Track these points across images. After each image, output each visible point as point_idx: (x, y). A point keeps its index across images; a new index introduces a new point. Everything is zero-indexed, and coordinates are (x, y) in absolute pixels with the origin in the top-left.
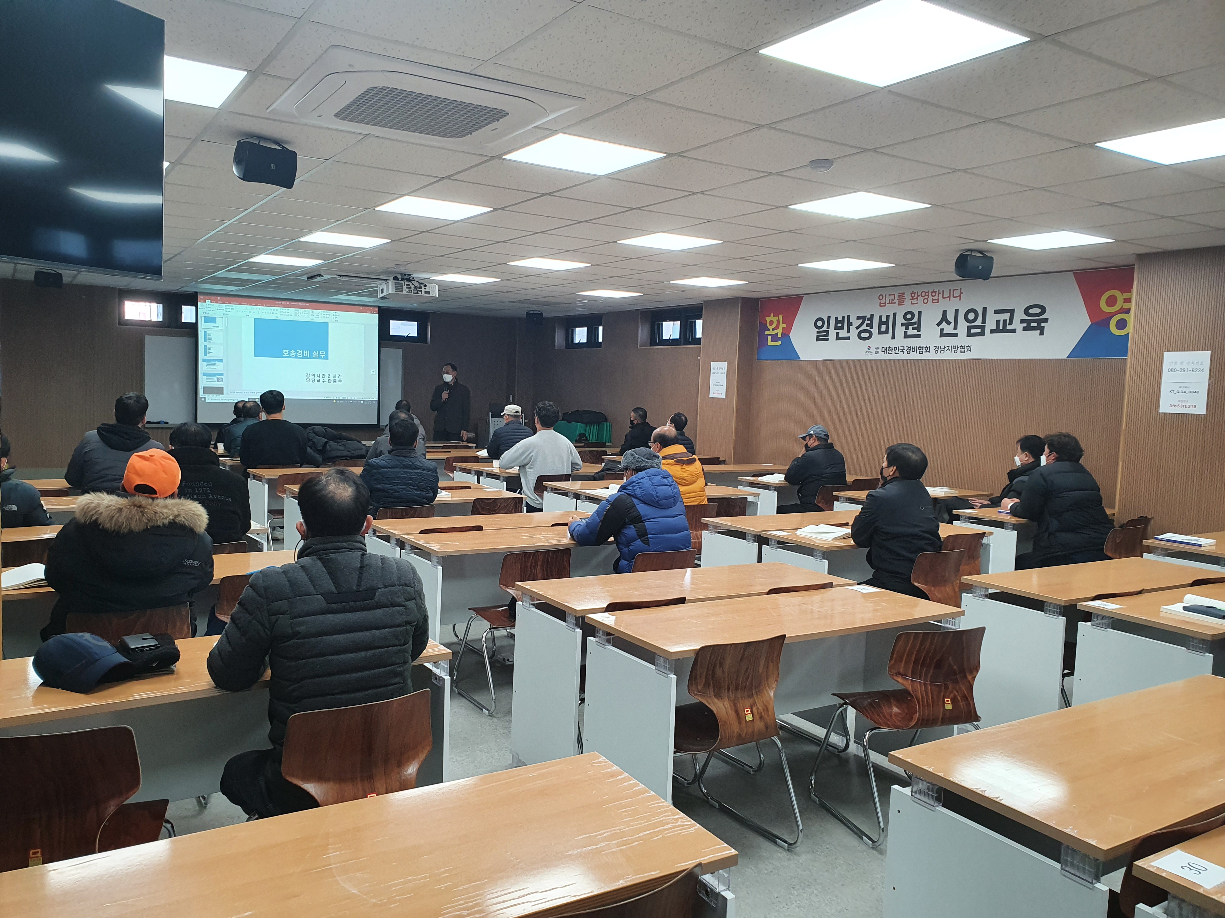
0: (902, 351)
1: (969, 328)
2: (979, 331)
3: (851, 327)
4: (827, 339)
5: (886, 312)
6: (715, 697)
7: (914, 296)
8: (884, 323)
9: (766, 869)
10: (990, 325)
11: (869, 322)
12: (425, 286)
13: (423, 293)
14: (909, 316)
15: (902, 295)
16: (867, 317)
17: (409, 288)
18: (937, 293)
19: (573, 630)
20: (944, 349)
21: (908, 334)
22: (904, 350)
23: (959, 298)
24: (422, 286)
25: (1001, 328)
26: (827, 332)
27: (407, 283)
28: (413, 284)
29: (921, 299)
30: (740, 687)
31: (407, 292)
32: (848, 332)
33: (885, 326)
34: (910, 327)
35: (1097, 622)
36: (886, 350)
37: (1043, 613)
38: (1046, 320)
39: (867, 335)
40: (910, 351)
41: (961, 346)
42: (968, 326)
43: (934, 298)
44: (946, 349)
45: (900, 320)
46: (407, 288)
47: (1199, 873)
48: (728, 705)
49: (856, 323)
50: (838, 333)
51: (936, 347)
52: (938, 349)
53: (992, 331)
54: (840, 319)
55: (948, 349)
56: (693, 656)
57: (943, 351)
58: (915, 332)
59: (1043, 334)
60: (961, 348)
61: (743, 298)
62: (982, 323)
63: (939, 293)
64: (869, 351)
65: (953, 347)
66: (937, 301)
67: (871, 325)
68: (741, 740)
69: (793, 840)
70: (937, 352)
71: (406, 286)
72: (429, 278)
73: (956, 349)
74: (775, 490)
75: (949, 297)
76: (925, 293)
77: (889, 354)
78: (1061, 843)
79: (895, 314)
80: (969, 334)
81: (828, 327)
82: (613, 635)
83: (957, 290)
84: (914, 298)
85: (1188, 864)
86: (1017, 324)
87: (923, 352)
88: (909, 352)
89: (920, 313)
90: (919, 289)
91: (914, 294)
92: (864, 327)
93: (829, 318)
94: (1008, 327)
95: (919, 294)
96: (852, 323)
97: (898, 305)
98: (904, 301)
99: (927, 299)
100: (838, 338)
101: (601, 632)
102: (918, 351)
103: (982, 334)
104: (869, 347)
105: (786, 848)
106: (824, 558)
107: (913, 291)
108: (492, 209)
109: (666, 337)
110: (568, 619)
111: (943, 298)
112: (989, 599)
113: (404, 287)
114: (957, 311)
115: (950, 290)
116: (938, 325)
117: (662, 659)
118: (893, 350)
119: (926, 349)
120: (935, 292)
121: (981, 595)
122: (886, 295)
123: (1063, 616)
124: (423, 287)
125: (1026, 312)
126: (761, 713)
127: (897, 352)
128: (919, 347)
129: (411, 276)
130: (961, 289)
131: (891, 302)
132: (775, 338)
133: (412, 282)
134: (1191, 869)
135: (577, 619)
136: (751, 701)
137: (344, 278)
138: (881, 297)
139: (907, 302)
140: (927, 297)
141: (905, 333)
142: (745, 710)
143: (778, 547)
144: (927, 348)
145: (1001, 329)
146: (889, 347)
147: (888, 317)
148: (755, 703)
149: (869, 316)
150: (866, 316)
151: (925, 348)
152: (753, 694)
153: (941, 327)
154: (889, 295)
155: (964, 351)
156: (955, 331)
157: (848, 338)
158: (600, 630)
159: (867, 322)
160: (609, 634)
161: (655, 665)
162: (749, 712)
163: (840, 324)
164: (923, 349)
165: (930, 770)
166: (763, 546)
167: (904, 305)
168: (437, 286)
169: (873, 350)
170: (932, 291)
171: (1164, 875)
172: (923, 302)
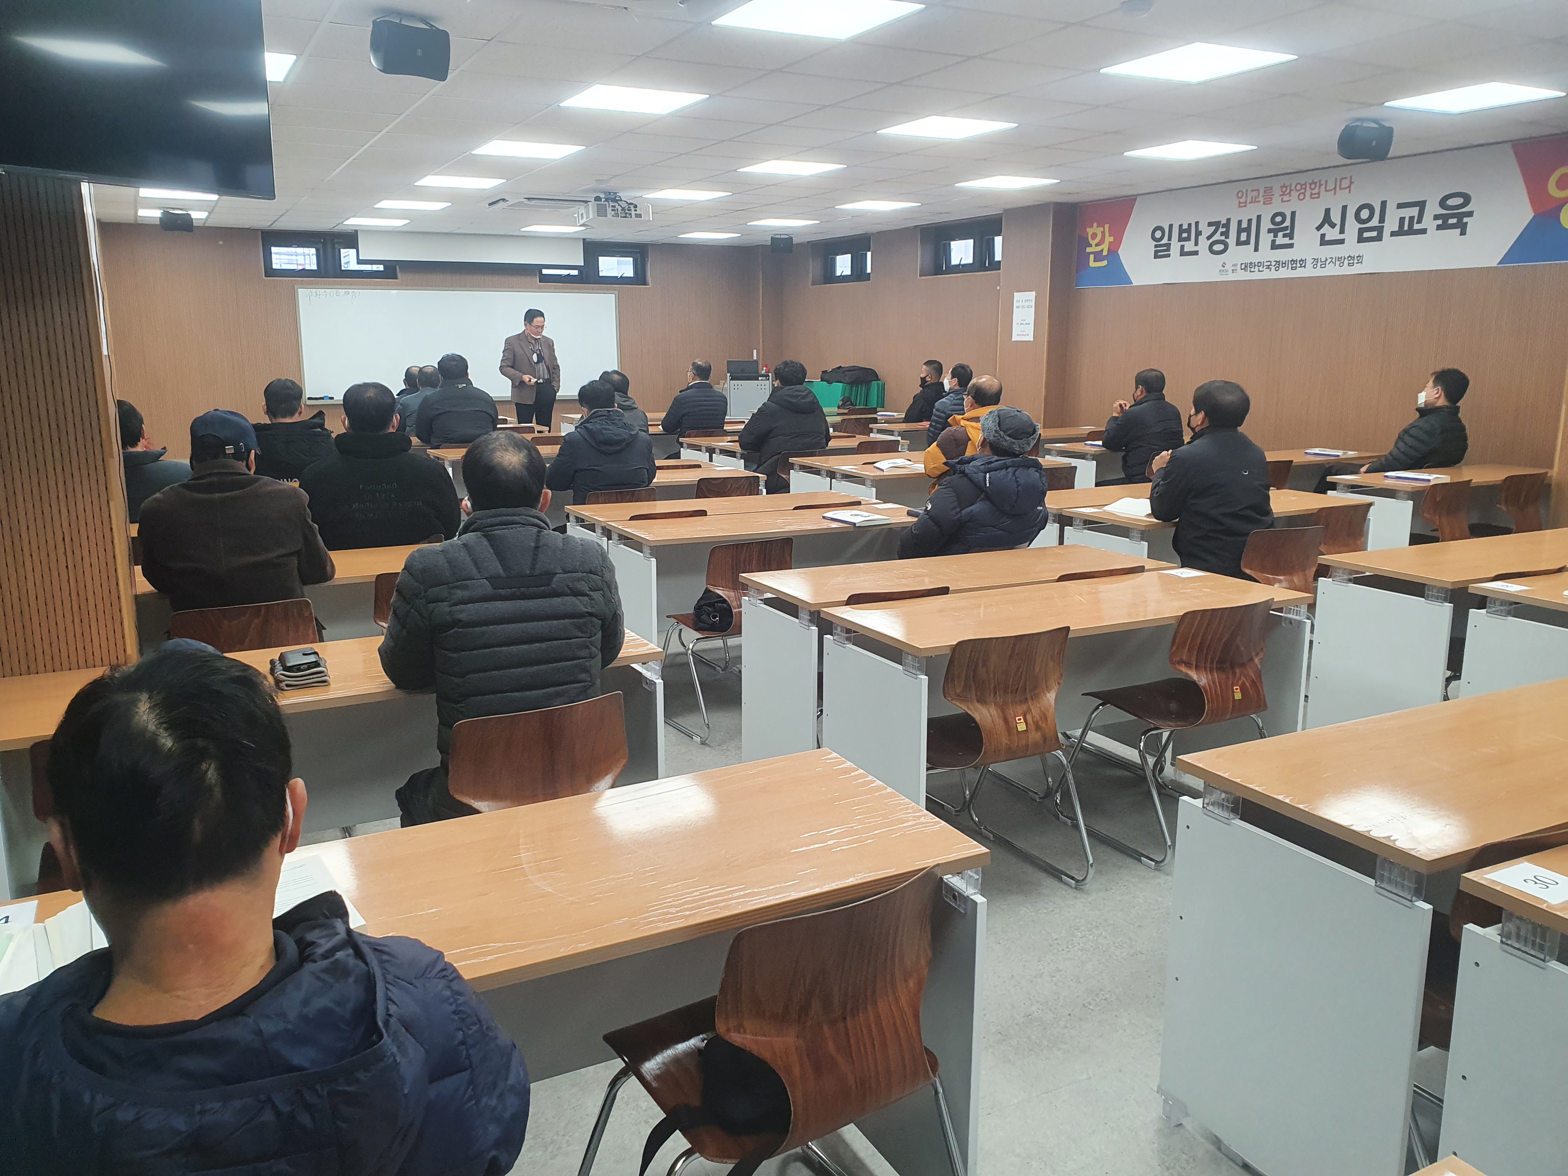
0: (1268, 267)
1: (1361, 231)
2: (1374, 234)
3: (1200, 237)
4: (1169, 256)
5: (1247, 214)
6: (978, 702)
7: (1286, 190)
8: (1244, 230)
9: (1045, 908)
10: (1391, 224)
11: (1224, 230)
12: (636, 206)
13: (633, 216)
14: (1278, 219)
15: (1269, 190)
16: (1222, 223)
17: (615, 210)
18: (1318, 184)
19: (807, 628)
20: (1326, 261)
21: (1277, 243)
22: (1271, 265)
23: (1348, 189)
24: (632, 206)
25: (1406, 228)
26: (1168, 246)
27: (612, 204)
28: (619, 205)
29: (1295, 194)
30: (1010, 690)
31: (613, 216)
32: (1196, 244)
33: (1246, 234)
34: (1280, 234)
35: (1494, 609)
36: (1246, 267)
37: (1423, 599)
38: (1470, 214)
39: (1221, 247)
40: (1278, 267)
41: (1350, 256)
42: (1360, 229)
43: (1314, 192)
44: (1328, 262)
45: (1266, 224)
46: (612, 210)
47: (1546, 887)
48: (995, 712)
49: (1207, 231)
50: (1182, 247)
51: (1315, 259)
52: (1317, 262)
53: (1393, 234)
54: (1185, 227)
55: (1331, 261)
56: (949, 652)
57: (1324, 265)
58: (1287, 241)
59: (1465, 234)
60: (1350, 259)
61: (1057, 205)
62: (1379, 223)
63: (1320, 185)
64: (1223, 269)
65: (1339, 258)
66: (1317, 196)
67: (1226, 234)
68: (1011, 754)
69: (1082, 876)
70: (1315, 266)
71: (611, 208)
72: (641, 197)
73: (1342, 261)
74: (1093, 460)
75: (1335, 188)
76: (1302, 185)
77: (1251, 272)
78: (1375, 856)
79: (1259, 217)
80: (1361, 240)
81: (1170, 239)
82: (855, 632)
83: (1346, 178)
84: (1286, 193)
85: (1535, 877)
86: (1429, 222)
87: (1296, 267)
88: (1277, 269)
89: (1293, 214)
90: (1292, 181)
91: (1286, 187)
92: (1217, 237)
93: (1171, 226)
94: (1416, 227)
95: (1293, 187)
96: (1201, 231)
97: (1264, 203)
98: (1272, 198)
99: (1304, 193)
100: (1183, 253)
101: (839, 629)
102: (1290, 266)
103: (1379, 238)
104: (1224, 263)
105: (1074, 886)
106: (1142, 539)
107: (1284, 184)
108: (708, 96)
109: (955, 261)
110: (801, 615)
111: (1326, 191)
112: (1354, 583)
113: (609, 210)
114: (1345, 208)
115: (1336, 179)
116: (1319, 228)
117: (910, 657)
118: (1256, 267)
119: (1301, 263)
120: (1315, 183)
121: (1344, 579)
122: (1247, 191)
123: (1449, 603)
124: (633, 209)
125: (1443, 203)
126: (1038, 722)
127: (1261, 269)
128: (1291, 261)
129: (618, 194)
130: (1351, 177)
131: (1254, 200)
132: (1098, 257)
133: (619, 202)
134: (1536, 883)
135: (811, 614)
136: (1025, 707)
137: (533, 202)
138: (1240, 195)
139: (1276, 199)
140: (1303, 191)
141: (1273, 242)
142: (1017, 718)
143: (1085, 528)
144: (1303, 261)
145: (1406, 230)
146: (1251, 263)
147: (1250, 221)
148: (1029, 710)
149: (1224, 221)
150: (1220, 222)
151: (1300, 261)
152: (1027, 699)
153: (1322, 231)
154: (1252, 191)
155: (1353, 263)
156: (1341, 237)
157: (1196, 253)
158: (838, 625)
159: (1221, 230)
160: (848, 631)
161: (901, 665)
162: (1022, 721)
163: (1185, 233)
164: (1296, 264)
165: (1226, 775)
166: (1066, 527)
167: (1271, 203)
168: (650, 206)
169: (1229, 267)
170: (1310, 181)
171: (1498, 888)
172: (1299, 198)
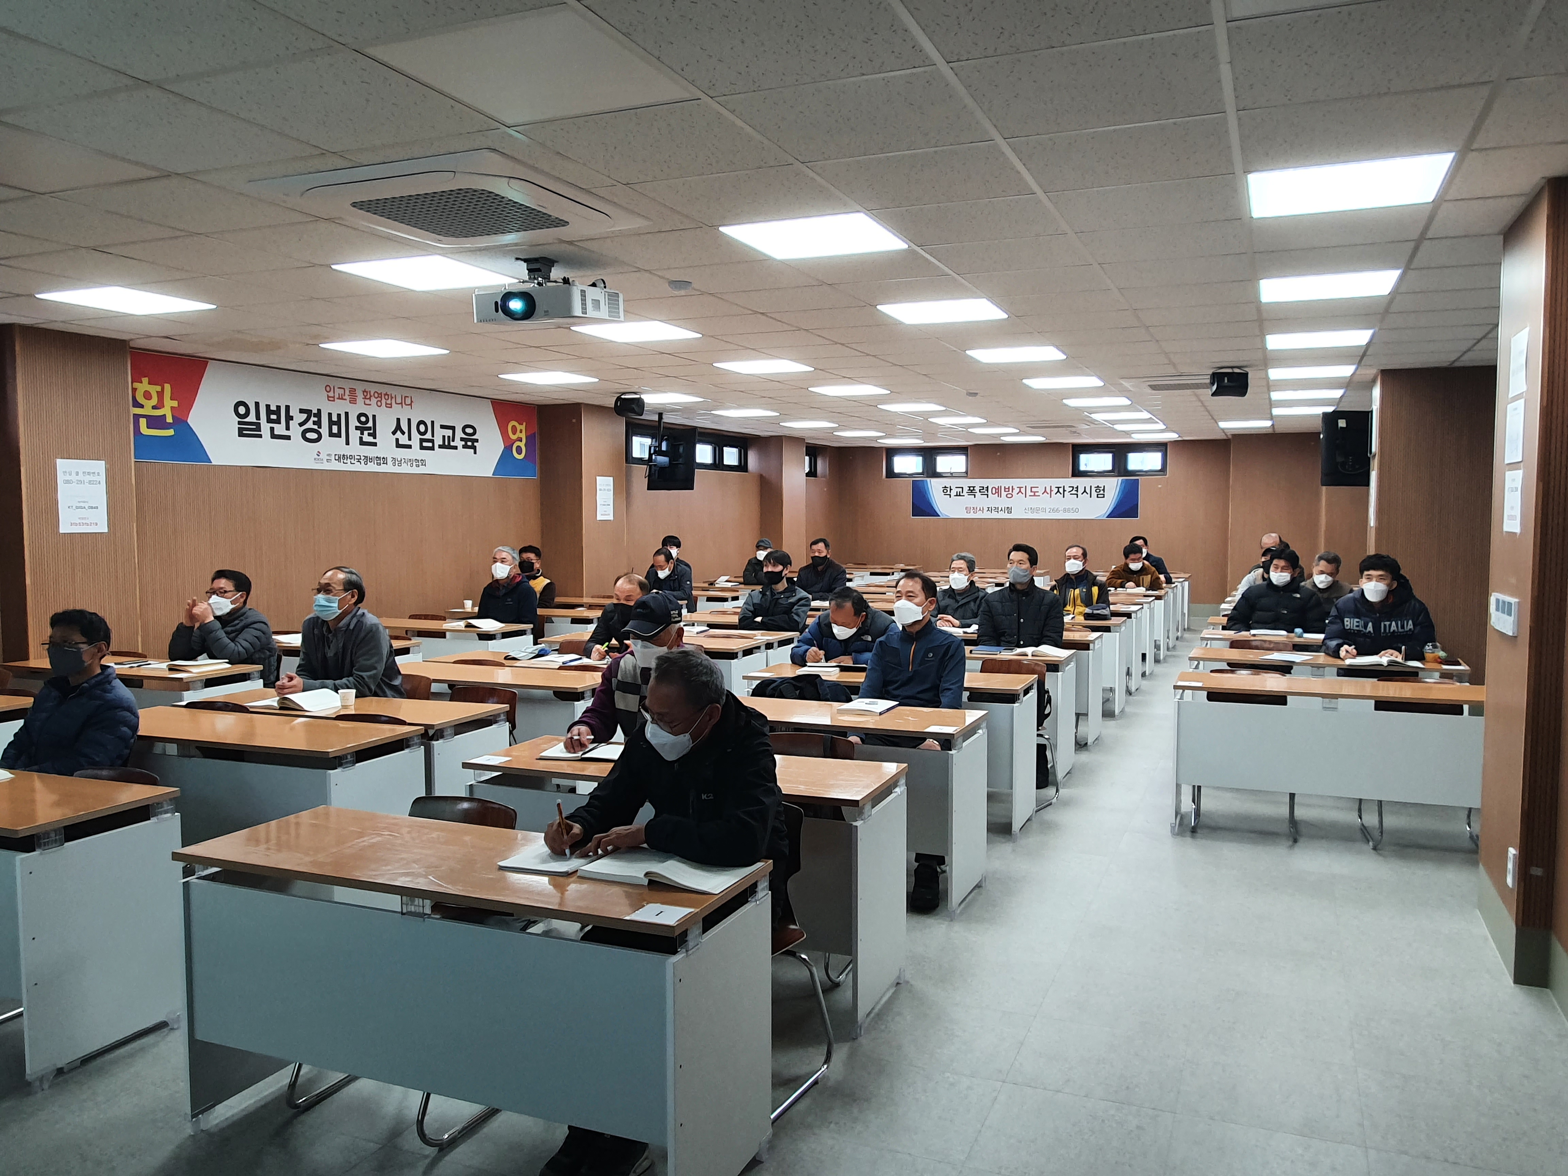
0: (359, 461)
2: (429, 444)
3: (291, 422)
4: (258, 436)
5: (337, 408)
8: (335, 423)
10: (438, 439)
11: (316, 419)
14: (363, 419)
15: (353, 391)
16: (313, 412)
21: (364, 440)
22: (361, 459)
23: (410, 407)
26: (256, 425)
29: (374, 400)
32: (288, 428)
33: (336, 427)
34: (366, 433)
36: (339, 458)
38: (477, 440)
39: (314, 435)
41: (416, 459)
42: (420, 439)
43: (387, 402)
45: (353, 423)
49: (298, 417)
50: (272, 429)
51: (393, 458)
52: (396, 461)
53: (440, 447)
54: (273, 408)
55: (405, 461)
57: (400, 463)
58: (371, 439)
59: (476, 453)
62: (432, 437)
63: (392, 398)
64: (319, 457)
65: (409, 460)
66: (390, 406)
67: (318, 424)
70: (394, 464)
73: (412, 462)
75: (402, 403)
76: (378, 394)
77: (343, 463)
79: (347, 414)
80: (422, 448)
81: (257, 418)
83: (408, 397)
84: (367, 397)
86: (458, 443)
87: (380, 463)
88: (366, 463)
89: (374, 416)
90: (372, 388)
91: (367, 392)
92: (310, 425)
93: (257, 404)
94: (452, 444)
95: (372, 394)
96: (292, 417)
97: (350, 403)
98: (355, 399)
99: (381, 401)
100: (274, 436)
102: (375, 461)
103: (432, 448)
104: (319, 452)
107: (365, 390)
111: (396, 403)
114: (409, 420)
115: (402, 396)
116: (394, 433)
118: (348, 459)
119: (384, 460)
120: (388, 395)
122: (334, 387)
125: (463, 430)
127: (353, 461)
128: (376, 457)
130: (411, 397)
131: (341, 397)
138: (328, 389)
139: (360, 401)
140: (379, 399)
141: (361, 438)
145: (446, 445)
146: (344, 455)
147: (339, 416)
150: (311, 410)
153: (396, 436)
154: (339, 388)
155: (419, 465)
156: (409, 443)
157: (288, 438)
159: (313, 419)
163: (274, 415)
164: (380, 460)
167: (355, 403)
169: (323, 456)
170: (385, 393)
172: (377, 405)
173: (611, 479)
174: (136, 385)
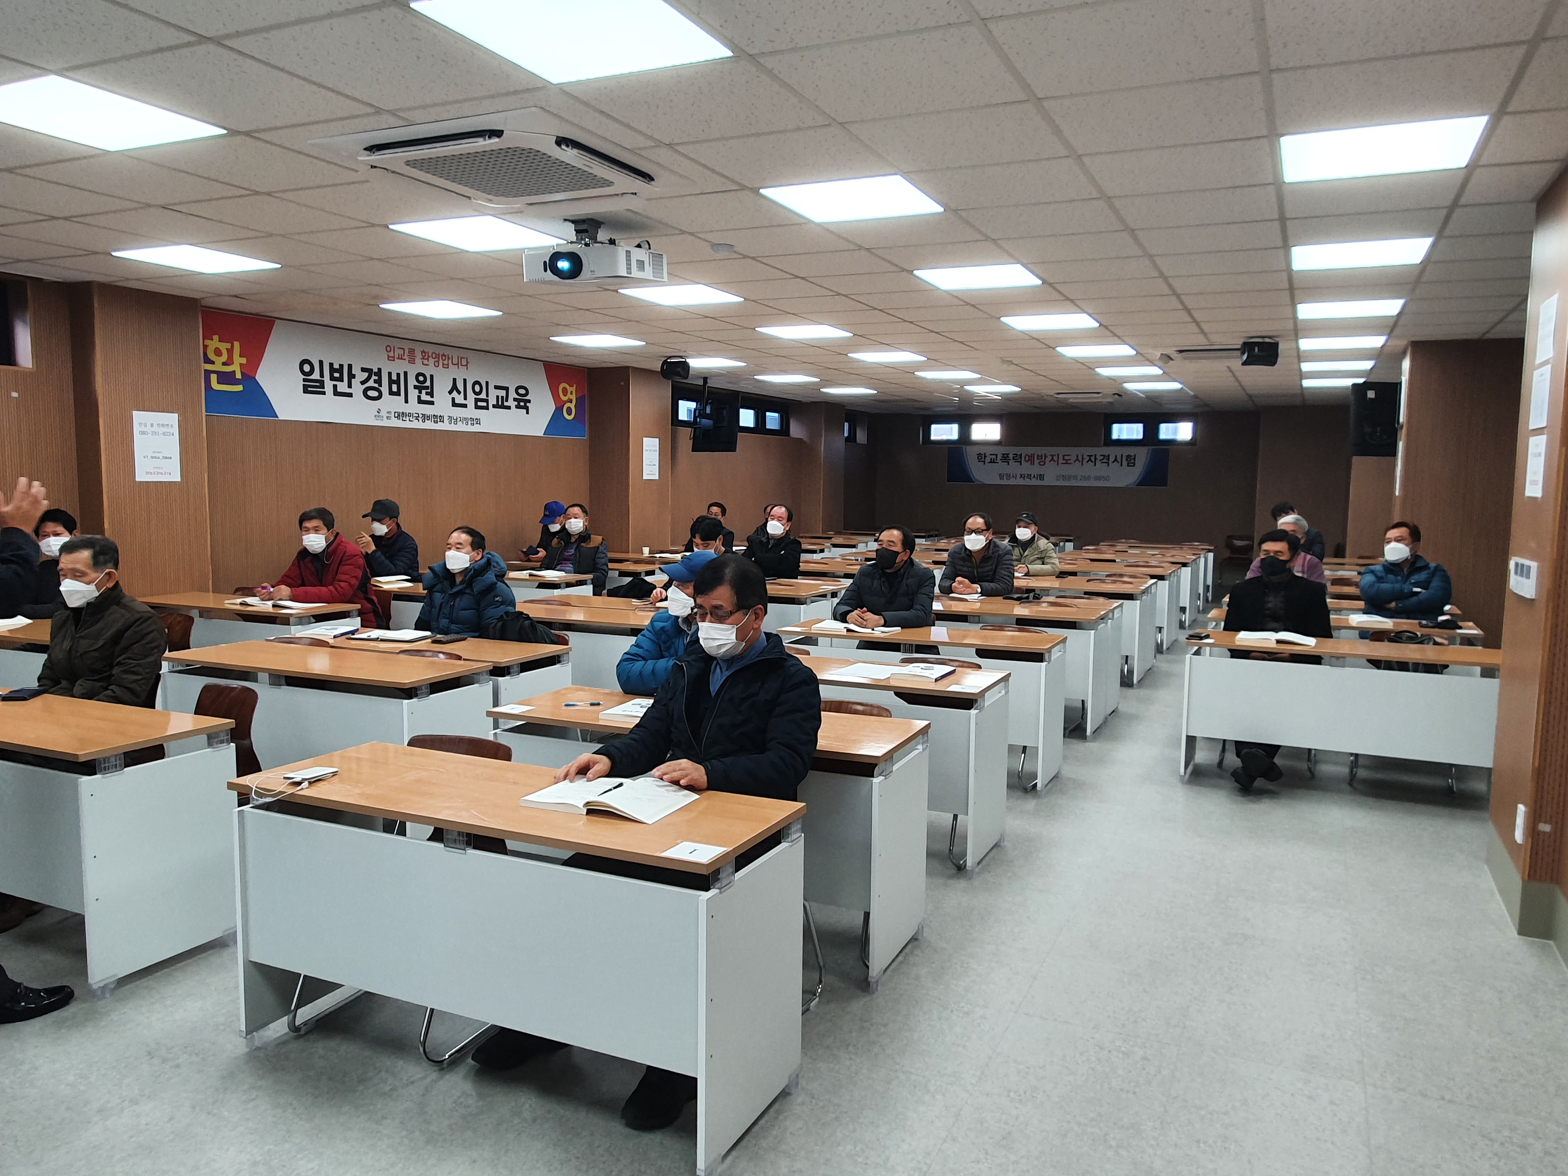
0: (417, 418)
2: (484, 404)
3: (353, 380)
4: (321, 393)
5: (397, 368)
8: (394, 382)
10: (492, 399)
11: (376, 378)
14: (421, 378)
15: (412, 351)
20: (457, 419)
23: (466, 367)
26: (319, 382)
32: (350, 386)
33: (396, 385)
34: (424, 392)
36: (399, 415)
38: (529, 401)
39: (376, 394)
40: (425, 419)
41: (471, 418)
42: (475, 399)
43: (444, 363)
45: (412, 382)
49: (360, 376)
52: (451, 419)
53: (494, 406)
54: (336, 366)
55: (460, 420)
57: (456, 422)
58: (428, 398)
59: (528, 413)
63: (449, 359)
64: (379, 414)
65: (464, 418)
66: (446, 366)
67: (379, 382)
70: (450, 422)
73: (467, 421)
75: (458, 364)
76: (436, 354)
77: (402, 420)
79: (406, 373)
80: (477, 407)
81: (320, 376)
83: (464, 358)
84: (425, 358)
86: (511, 403)
87: (437, 421)
89: (432, 376)
90: (430, 349)
91: (425, 353)
92: (371, 383)
93: (321, 363)
94: (505, 404)
95: (430, 354)
96: (354, 375)
97: (409, 363)
98: (414, 359)
99: (438, 362)
100: (336, 393)
102: (433, 419)
103: (487, 408)
104: (379, 409)
107: (423, 350)
111: (452, 364)
114: (465, 380)
115: (458, 357)
116: (450, 392)
118: (407, 417)
120: (445, 356)
122: (394, 347)
125: (516, 391)
127: (411, 419)
128: (433, 416)
130: (467, 358)
131: (400, 357)
138: (388, 349)
139: (418, 360)
141: (419, 397)
144: (441, 417)
145: (500, 405)
146: (403, 413)
147: (398, 375)
149: (375, 370)
150: (372, 370)
153: (452, 395)
154: (399, 348)
155: (474, 423)
156: (465, 402)
157: (350, 395)
163: (336, 373)
164: (437, 418)
167: (414, 363)
169: (384, 413)
170: (442, 354)
172: (435, 366)
173: (657, 440)
174: (207, 342)
